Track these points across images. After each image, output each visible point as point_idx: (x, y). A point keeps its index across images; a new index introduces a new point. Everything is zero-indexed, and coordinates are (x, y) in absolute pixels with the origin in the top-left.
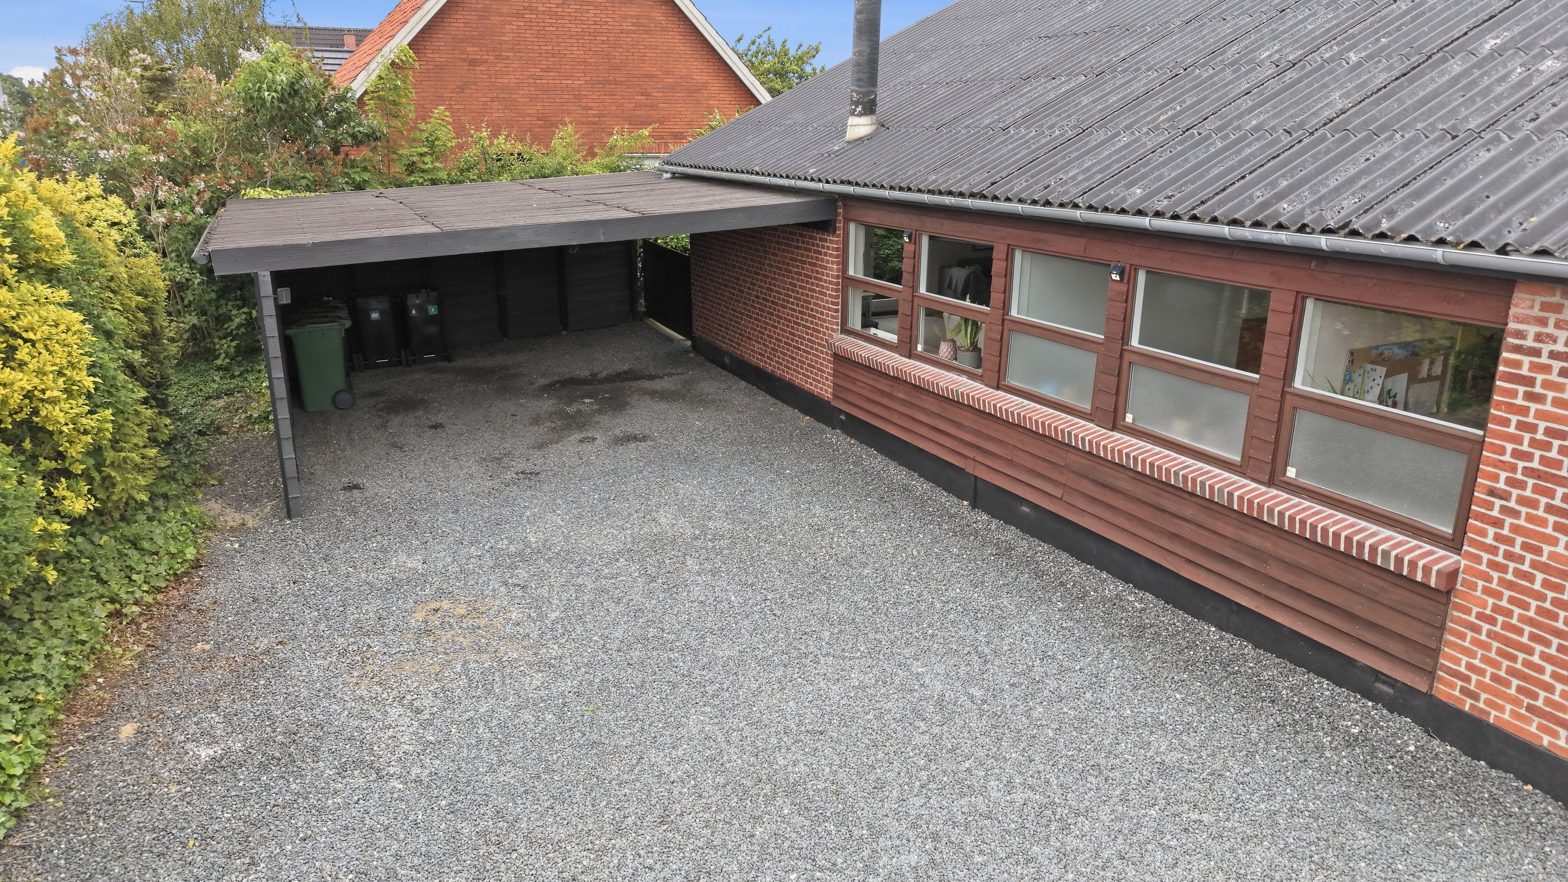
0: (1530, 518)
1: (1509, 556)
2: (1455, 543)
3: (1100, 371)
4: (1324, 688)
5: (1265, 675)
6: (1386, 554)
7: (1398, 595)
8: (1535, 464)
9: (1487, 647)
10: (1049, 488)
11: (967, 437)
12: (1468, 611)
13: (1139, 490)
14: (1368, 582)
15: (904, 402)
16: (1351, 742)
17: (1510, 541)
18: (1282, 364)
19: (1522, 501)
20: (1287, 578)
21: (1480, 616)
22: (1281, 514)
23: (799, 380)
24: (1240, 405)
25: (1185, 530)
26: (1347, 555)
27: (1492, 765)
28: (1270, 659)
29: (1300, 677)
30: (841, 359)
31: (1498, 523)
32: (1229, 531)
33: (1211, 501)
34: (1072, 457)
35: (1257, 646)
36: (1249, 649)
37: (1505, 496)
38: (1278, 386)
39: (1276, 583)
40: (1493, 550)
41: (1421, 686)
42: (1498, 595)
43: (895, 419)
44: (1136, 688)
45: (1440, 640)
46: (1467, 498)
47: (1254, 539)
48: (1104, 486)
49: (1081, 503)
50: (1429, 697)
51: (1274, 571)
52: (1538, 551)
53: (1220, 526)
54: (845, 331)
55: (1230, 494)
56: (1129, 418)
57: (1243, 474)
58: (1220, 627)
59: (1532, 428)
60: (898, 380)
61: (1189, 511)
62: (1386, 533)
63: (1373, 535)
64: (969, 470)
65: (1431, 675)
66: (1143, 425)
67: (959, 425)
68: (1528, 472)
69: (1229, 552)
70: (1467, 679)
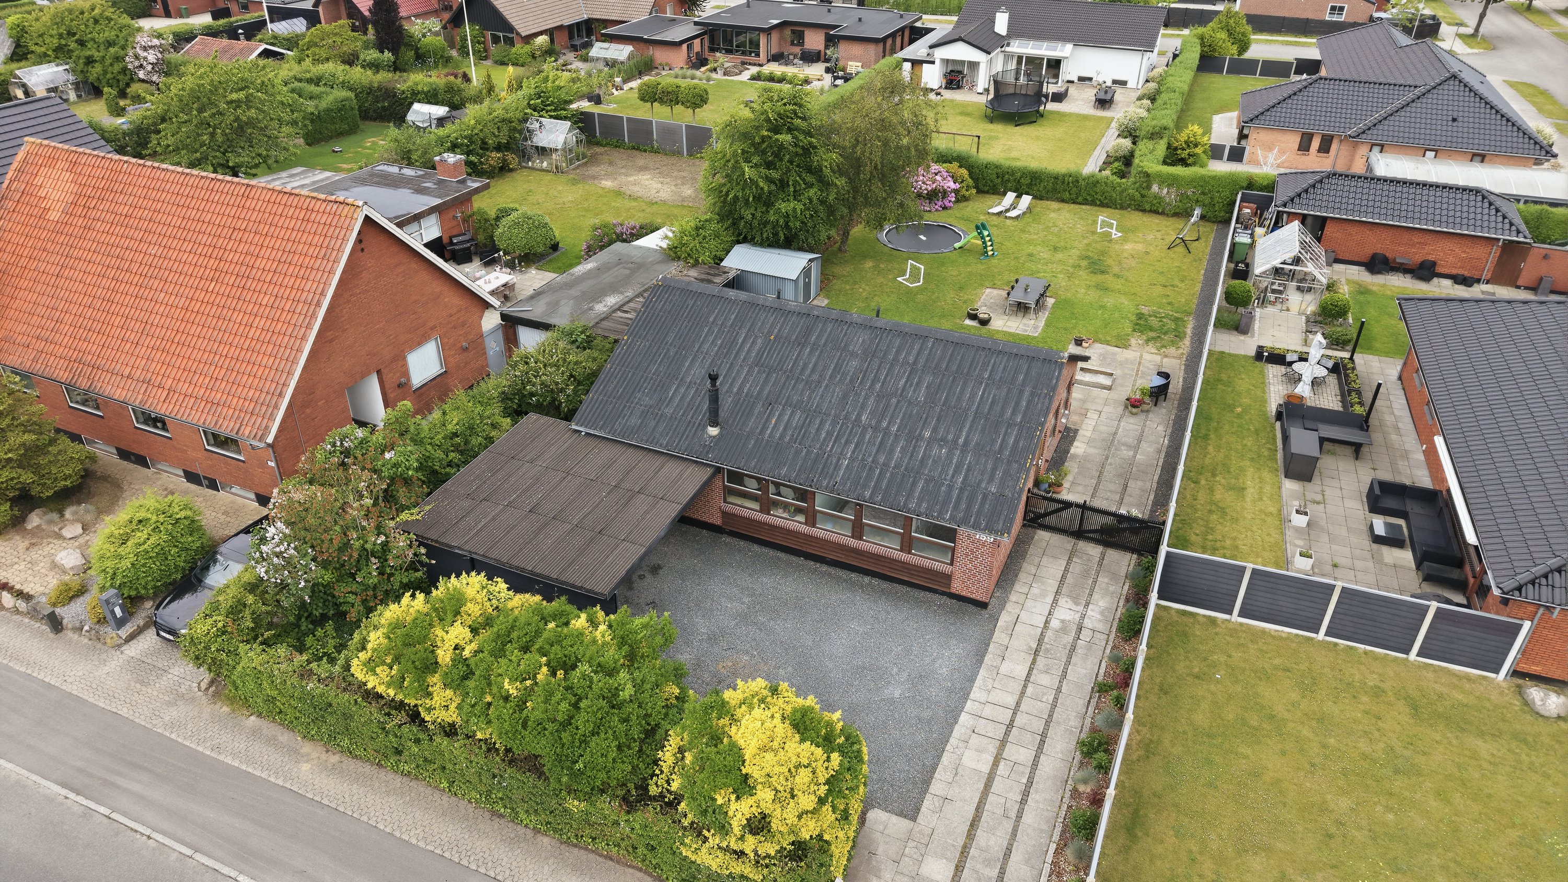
1: (961, 566)
2: (952, 564)
3: (854, 527)
4: (928, 594)
5: (915, 595)
6: (940, 568)
7: (942, 575)
9: (959, 582)
10: (838, 555)
12: (955, 576)
14: (936, 574)
16: (939, 607)
17: (961, 563)
19: (962, 556)
21: (958, 577)
22: (912, 561)
24: (899, 537)
27: (963, 602)
28: (913, 590)
29: (922, 593)
31: (959, 561)
33: (894, 558)
34: (846, 547)
35: (909, 587)
36: (908, 589)
37: (960, 555)
40: (958, 565)
41: (946, 590)
42: (960, 573)
45: (951, 582)
46: (953, 557)
49: (851, 559)
50: (951, 592)
52: (966, 566)
53: (896, 563)
55: (899, 557)
56: (864, 538)
57: (901, 552)
58: (898, 583)
59: (963, 545)
62: (939, 564)
63: (937, 565)
65: (950, 589)
66: (868, 540)
68: (963, 551)
70: (957, 588)
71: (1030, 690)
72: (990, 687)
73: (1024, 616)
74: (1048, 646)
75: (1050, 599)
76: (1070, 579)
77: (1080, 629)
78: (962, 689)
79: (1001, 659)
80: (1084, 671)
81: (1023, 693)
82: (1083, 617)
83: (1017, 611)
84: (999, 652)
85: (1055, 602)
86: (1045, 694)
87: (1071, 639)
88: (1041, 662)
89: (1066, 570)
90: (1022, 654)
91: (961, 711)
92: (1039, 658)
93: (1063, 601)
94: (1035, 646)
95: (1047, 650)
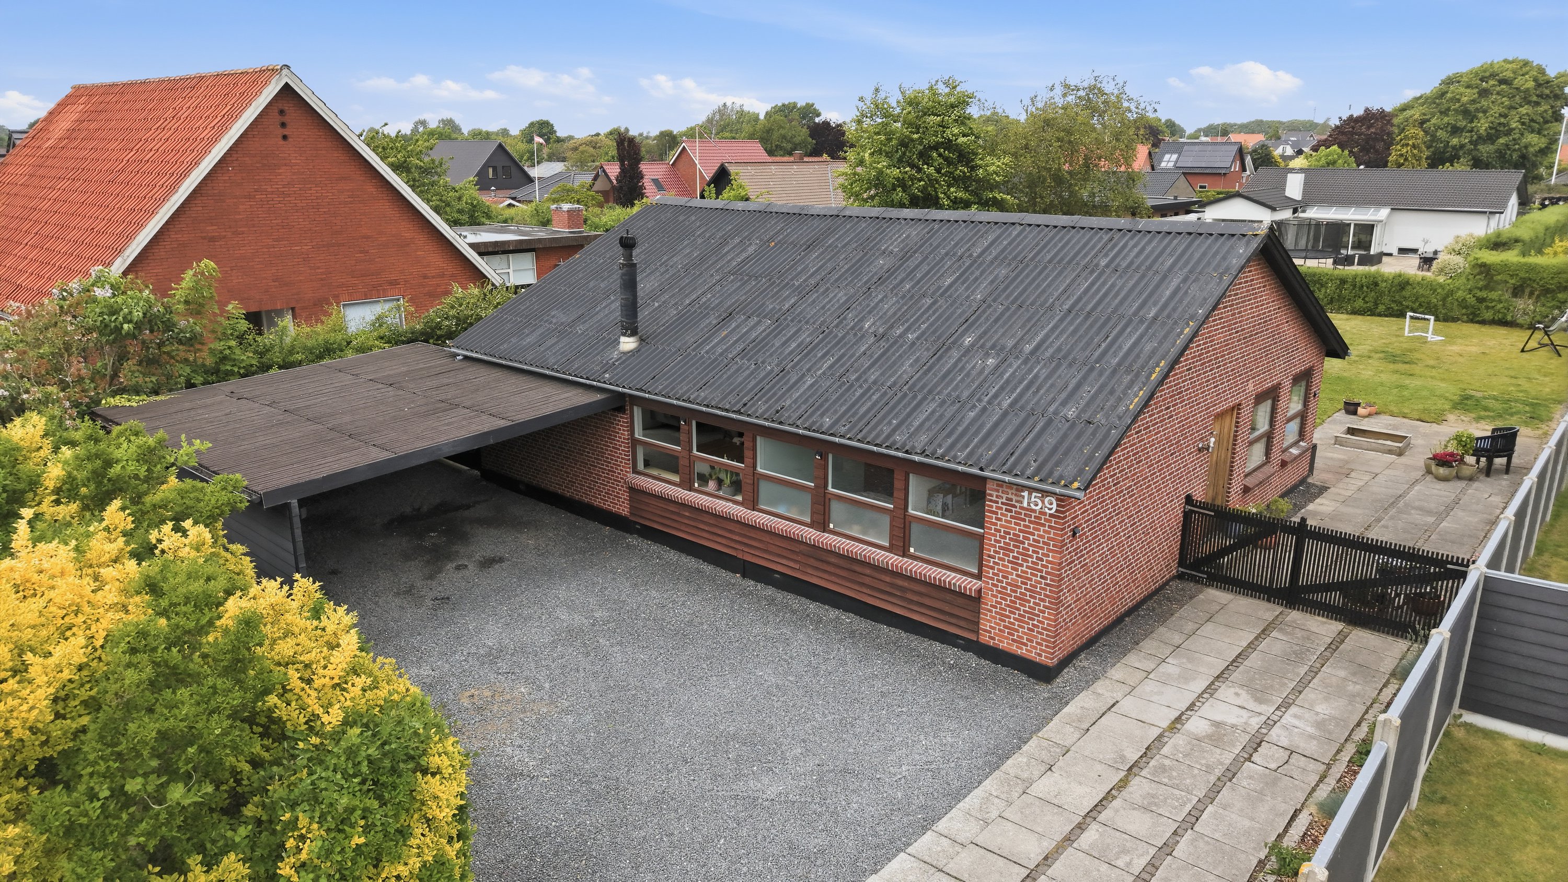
0: (1003, 566)
1: (998, 581)
2: (979, 577)
3: (813, 503)
4: (937, 646)
5: (913, 645)
6: (955, 584)
7: (961, 601)
8: (1002, 545)
9: (995, 618)
10: (791, 564)
11: (737, 538)
12: (987, 604)
13: (841, 562)
14: (949, 597)
15: (688, 518)
16: (951, 667)
17: (997, 575)
18: (903, 502)
19: (1000, 559)
20: (915, 598)
21: (991, 606)
22: (911, 571)
23: (597, 503)
24: (886, 520)
25: (867, 581)
26: (940, 586)
27: (1003, 666)
28: (913, 637)
29: (927, 643)
30: (635, 492)
31: (993, 568)
32: (888, 579)
33: (878, 566)
34: (802, 547)
35: (906, 631)
36: (903, 634)
37: (994, 557)
38: (902, 512)
39: (911, 601)
40: (992, 579)
41: (972, 637)
42: (996, 597)
43: (683, 528)
44: (860, 662)
45: (979, 617)
46: (981, 560)
47: (900, 582)
48: (822, 561)
49: (810, 571)
50: (977, 642)
51: (909, 596)
52: (1007, 578)
53: (883, 577)
54: (635, 472)
55: (887, 563)
56: (831, 526)
57: (891, 552)
58: (888, 625)
59: (999, 531)
60: (684, 505)
61: (868, 571)
62: (954, 574)
63: (949, 576)
64: (740, 556)
65: (977, 633)
66: (838, 529)
67: (730, 531)
68: (1000, 548)
69: (888, 589)
70: (990, 632)
71: (1091, 835)
72: (994, 814)
73: (1127, 705)
74: (1167, 762)
75: (1199, 685)
76: (1254, 659)
77: (1257, 743)
78: (923, 808)
79: (1043, 768)
80: (1247, 823)
81: (1069, 839)
82: (1270, 724)
83: (1118, 696)
84: (1045, 755)
85: (1210, 690)
86: (1125, 851)
87: (1228, 758)
88: (1139, 787)
89: (1252, 646)
90: (1099, 768)
91: (900, 850)
92: (1135, 782)
93: (1226, 692)
94: (1136, 757)
95: (1163, 769)
